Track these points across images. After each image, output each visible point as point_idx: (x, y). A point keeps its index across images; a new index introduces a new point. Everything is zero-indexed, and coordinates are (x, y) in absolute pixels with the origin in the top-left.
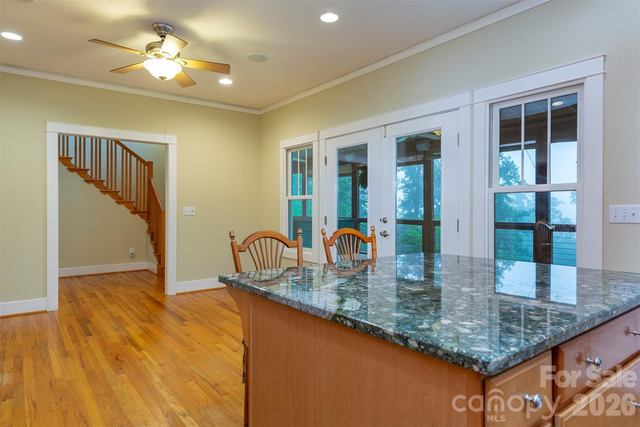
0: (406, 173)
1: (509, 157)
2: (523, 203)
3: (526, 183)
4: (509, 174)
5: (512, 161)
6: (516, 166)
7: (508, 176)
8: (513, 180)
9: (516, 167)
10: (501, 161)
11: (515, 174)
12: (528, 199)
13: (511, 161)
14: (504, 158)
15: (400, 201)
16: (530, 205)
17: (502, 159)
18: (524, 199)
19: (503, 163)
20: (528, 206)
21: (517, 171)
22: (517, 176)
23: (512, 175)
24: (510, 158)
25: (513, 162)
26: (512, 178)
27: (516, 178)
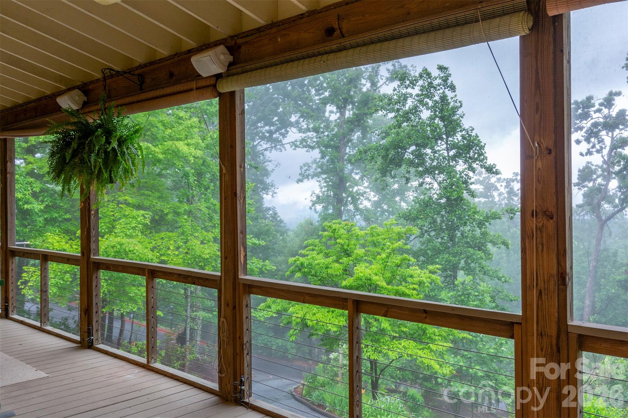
0: (321, 152)
1: (471, 129)
2: (493, 196)
3: (496, 168)
4: (472, 154)
5: (476, 134)
6: (481, 142)
7: (470, 158)
8: (477, 164)
9: (482, 144)
10: (460, 134)
11: (481, 154)
12: (499, 190)
13: (473, 134)
14: (464, 130)
15: (313, 195)
16: (502, 199)
17: (461, 131)
18: (494, 190)
19: (463, 137)
20: (499, 200)
21: (483, 150)
22: (482, 157)
23: (476, 156)
24: (473, 129)
25: (477, 136)
26: (476, 160)
27: (481, 161)
